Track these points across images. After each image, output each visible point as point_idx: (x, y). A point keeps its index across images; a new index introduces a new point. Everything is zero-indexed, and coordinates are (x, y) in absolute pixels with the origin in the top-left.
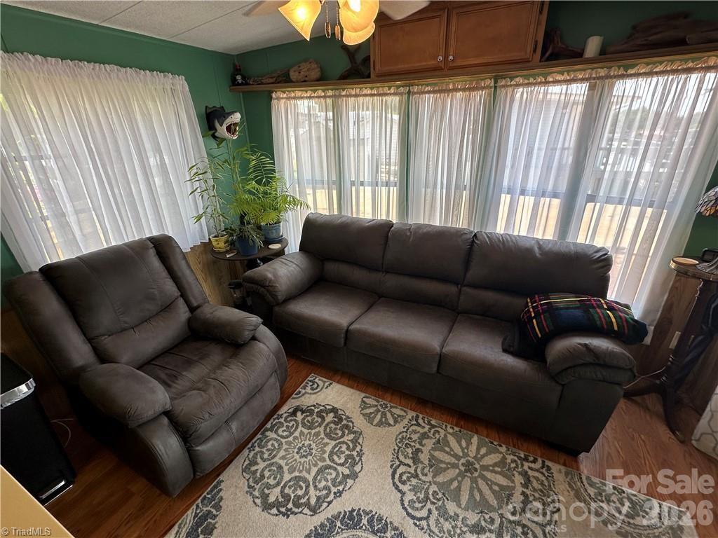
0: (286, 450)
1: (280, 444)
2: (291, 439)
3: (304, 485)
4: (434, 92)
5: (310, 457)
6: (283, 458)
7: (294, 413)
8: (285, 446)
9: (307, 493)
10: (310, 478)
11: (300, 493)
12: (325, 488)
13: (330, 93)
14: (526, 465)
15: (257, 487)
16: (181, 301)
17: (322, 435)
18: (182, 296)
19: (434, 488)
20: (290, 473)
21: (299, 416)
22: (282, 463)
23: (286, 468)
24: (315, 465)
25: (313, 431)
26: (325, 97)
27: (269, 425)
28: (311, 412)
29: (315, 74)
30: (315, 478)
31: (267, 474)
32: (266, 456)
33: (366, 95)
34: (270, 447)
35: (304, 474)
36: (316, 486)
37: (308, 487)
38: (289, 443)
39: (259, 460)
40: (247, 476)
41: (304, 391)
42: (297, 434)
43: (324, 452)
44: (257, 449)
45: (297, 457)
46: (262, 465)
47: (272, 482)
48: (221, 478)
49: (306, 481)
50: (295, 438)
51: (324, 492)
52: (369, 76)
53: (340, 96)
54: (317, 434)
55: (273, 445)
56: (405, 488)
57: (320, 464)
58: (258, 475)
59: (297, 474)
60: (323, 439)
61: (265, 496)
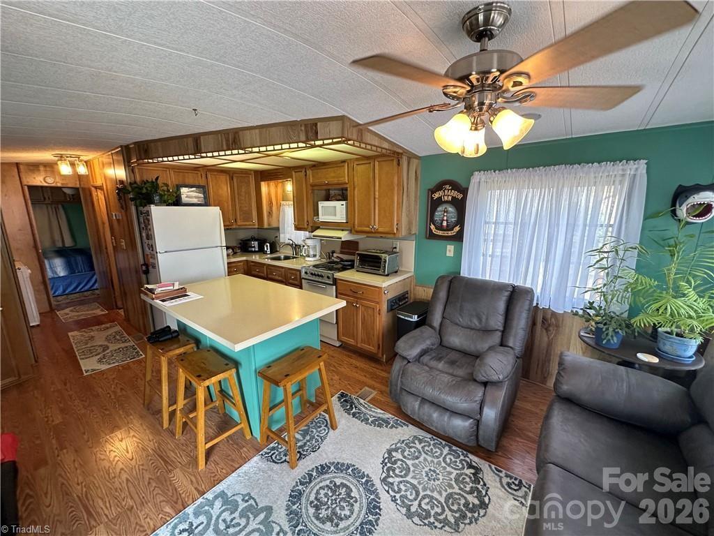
0: (432, 461)
1: (437, 457)
2: (443, 464)
3: (403, 474)
5: (426, 479)
6: (425, 459)
7: (470, 466)
8: (436, 460)
9: (397, 476)
10: (408, 479)
11: (397, 471)
12: (400, 490)
15: (403, 445)
17: (449, 491)
18: (503, 332)
20: (413, 465)
21: (469, 471)
22: (421, 459)
23: (417, 461)
24: (419, 483)
25: (453, 483)
27: (454, 448)
28: (477, 481)
30: (408, 482)
31: (412, 450)
32: (426, 448)
34: (434, 450)
35: (411, 474)
36: (401, 482)
37: (401, 476)
38: (439, 463)
39: (423, 444)
40: (411, 439)
41: (502, 475)
42: (449, 469)
43: (432, 491)
44: (432, 442)
45: (427, 469)
46: (419, 446)
47: (406, 454)
48: (410, 426)
49: (406, 475)
50: (445, 468)
51: (396, 489)
54: (451, 486)
55: (436, 452)
57: (420, 487)
58: (412, 445)
59: (412, 469)
60: (446, 491)
61: (396, 450)
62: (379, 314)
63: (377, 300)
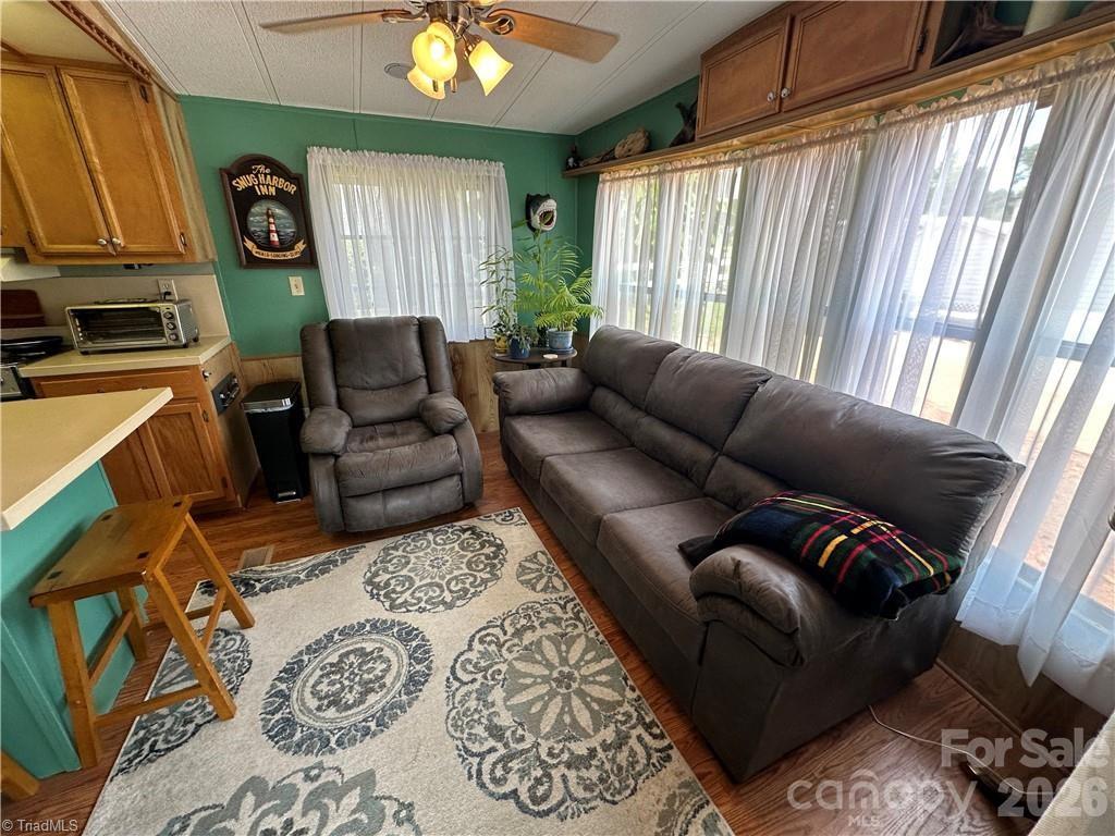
0: (426, 554)
1: (428, 547)
2: (439, 548)
3: (407, 584)
4: (780, 151)
5: (436, 570)
6: (417, 558)
7: (464, 531)
8: (429, 550)
9: (402, 593)
10: (418, 584)
11: (399, 589)
12: (419, 598)
13: (655, 169)
14: (640, 730)
15: (379, 565)
16: (424, 381)
17: (465, 560)
18: (427, 377)
19: (504, 668)
20: (409, 571)
21: (467, 535)
22: (413, 560)
23: (410, 566)
24: (432, 578)
25: (462, 553)
26: (649, 175)
27: (436, 529)
28: (479, 536)
29: (640, 145)
30: (420, 587)
31: (395, 561)
32: (408, 549)
33: (694, 168)
34: (419, 544)
35: (417, 579)
36: (414, 592)
37: (408, 589)
38: (434, 550)
39: (401, 548)
40: (382, 554)
41: (494, 517)
42: (447, 547)
43: (451, 572)
44: (409, 540)
45: (428, 562)
46: (400, 553)
47: (391, 569)
48: (366, 545)
49: (412, 585)
50: (443, 550)
51: (414, 601)
52: (693, 140)
53: (665, 171)
54: (463, 557)
55: (422, 544)
56: (476, 645)
57: (437, 580)
58: (389, 558)
59: (412, 575)
60: (462, 563)
61: (376, 574)
62: (207, 421)
63: (195, 395)
